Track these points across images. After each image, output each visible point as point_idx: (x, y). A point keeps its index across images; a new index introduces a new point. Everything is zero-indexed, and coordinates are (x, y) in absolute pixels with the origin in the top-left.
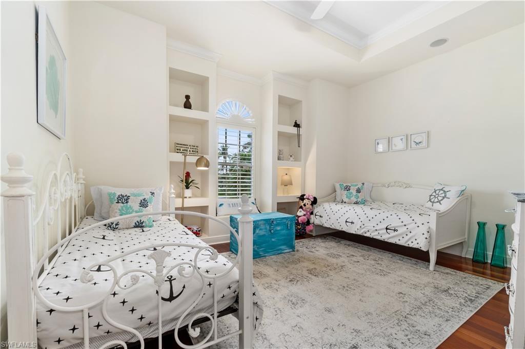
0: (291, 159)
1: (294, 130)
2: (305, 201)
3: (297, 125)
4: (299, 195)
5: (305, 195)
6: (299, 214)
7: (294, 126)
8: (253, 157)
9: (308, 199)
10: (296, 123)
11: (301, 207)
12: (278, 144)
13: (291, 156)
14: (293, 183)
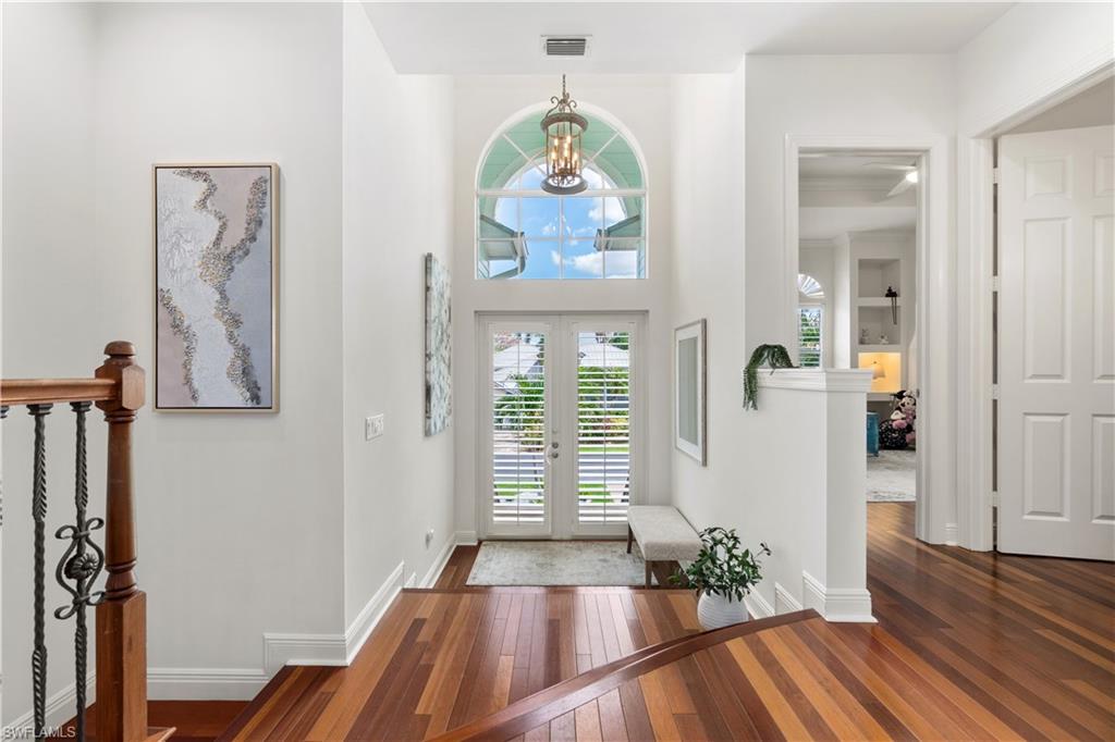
0: (884, 341)
1: (888, 302)
2: (904, 400)
3: (891, 294)
4: (897, 390)
5: (904, 391)
6: (893, 417)
7: (887, 296)
8: (821, 337)
9: (909, 397)
10: (890, 290)
11: (899, 409)
12: (860, 320)
13: (882, 337)
14: (886, 374)
